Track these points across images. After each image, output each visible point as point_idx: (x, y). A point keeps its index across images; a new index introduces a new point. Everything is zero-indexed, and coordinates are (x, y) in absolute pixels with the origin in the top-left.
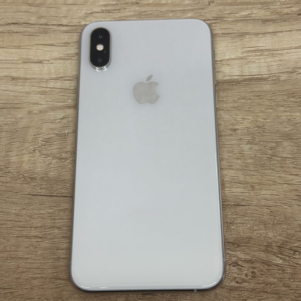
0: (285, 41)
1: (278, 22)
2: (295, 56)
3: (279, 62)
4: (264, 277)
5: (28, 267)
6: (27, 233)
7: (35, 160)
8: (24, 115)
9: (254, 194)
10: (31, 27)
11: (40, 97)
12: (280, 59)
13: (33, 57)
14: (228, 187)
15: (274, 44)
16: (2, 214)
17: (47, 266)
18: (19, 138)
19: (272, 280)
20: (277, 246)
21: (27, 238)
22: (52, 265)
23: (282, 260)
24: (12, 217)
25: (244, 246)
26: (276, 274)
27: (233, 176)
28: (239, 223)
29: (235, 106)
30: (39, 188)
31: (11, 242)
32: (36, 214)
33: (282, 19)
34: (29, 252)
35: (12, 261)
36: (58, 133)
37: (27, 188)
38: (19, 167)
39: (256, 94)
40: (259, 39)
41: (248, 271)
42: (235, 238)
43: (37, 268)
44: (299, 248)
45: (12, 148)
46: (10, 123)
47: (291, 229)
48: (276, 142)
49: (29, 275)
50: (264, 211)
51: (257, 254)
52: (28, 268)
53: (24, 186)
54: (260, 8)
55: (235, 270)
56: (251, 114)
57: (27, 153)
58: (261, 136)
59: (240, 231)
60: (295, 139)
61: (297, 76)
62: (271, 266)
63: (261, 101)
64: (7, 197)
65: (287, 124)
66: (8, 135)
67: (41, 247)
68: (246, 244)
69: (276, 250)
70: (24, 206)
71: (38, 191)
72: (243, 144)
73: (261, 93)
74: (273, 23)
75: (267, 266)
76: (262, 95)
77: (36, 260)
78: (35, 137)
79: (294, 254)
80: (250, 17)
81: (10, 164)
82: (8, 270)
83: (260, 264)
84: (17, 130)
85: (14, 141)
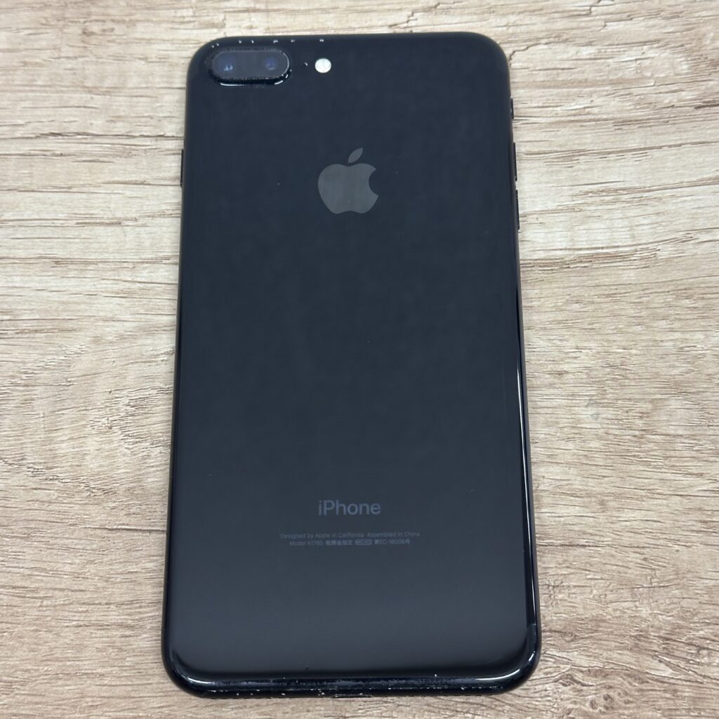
0: (666, 170)
1: (650, 126)
2: (690, 204)
3: (654, 218)
4: (633, 708)
5: (102, 695)
6: (99, 618)
7: (111, 450)
8: (84, 347)
9: (606, 521)
10: (93, 141)
11: (118, 304)
12: (659, 211)
13: (101, 212)
14: (548, 504)
15: (643, 175)
16: (42, 574)
17: (148, 692)
18: (74, 399)
19: (650, 713)
20: (660, 637)
21: (100, 629)
22: (159, 690)
23: (671, 668)
24: (64, 580)
25: (586, 638)
26: (660, 700)
27: (559, 478)
28: (575, 586)
29: (560, 318)
30: (124, 512)
31: (65, 637)
32: (118, 574)
33: (660, 118)
34: (106, 659)
35: (68, 683)
36: (161, 385)
37: (98, 515)
38: (77, 466)
39: (606, 290)
40: (610, 165)
41: (595, 694)
42: (565, 619)
43: (125, 698)
44: (708, 642)
45: (60, 422)
46: (54, 366)
47: (689, 598)
48: (652, 401)
49: (108, 714)
50: (629, 559)
51: (615, 655)
52: (105, 697)
53: (90, 510)
54: (609, 92)
55: (567, 694)
56: (596, 337)
57: (94, 433)
58: (619, 387)
59: (576, 604)
60: (693, 393)
61: (696, 249)
62: (648, 682)
63: (616, 307)
64: (52, 535)
65: (675, 358)
66: (51, 393)
67: (131, 649)
68: (592, 635)
69: (659, 646)
70: (91, 555)
71: (120, 520)
72: (579, 407)
73: (616, 289)
74: (640, 127)
75: (638, 683)
76: (620, 294)
77: (123, 679)
78: (110, 396)
79: (698, 654)
80: (588, 114)
81: (56, 460)
82: (60, 702)
83: (624, 679)
84: (69, 380)
85: (63, 405)
